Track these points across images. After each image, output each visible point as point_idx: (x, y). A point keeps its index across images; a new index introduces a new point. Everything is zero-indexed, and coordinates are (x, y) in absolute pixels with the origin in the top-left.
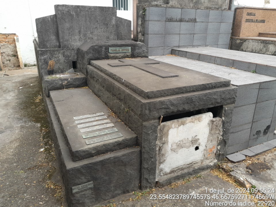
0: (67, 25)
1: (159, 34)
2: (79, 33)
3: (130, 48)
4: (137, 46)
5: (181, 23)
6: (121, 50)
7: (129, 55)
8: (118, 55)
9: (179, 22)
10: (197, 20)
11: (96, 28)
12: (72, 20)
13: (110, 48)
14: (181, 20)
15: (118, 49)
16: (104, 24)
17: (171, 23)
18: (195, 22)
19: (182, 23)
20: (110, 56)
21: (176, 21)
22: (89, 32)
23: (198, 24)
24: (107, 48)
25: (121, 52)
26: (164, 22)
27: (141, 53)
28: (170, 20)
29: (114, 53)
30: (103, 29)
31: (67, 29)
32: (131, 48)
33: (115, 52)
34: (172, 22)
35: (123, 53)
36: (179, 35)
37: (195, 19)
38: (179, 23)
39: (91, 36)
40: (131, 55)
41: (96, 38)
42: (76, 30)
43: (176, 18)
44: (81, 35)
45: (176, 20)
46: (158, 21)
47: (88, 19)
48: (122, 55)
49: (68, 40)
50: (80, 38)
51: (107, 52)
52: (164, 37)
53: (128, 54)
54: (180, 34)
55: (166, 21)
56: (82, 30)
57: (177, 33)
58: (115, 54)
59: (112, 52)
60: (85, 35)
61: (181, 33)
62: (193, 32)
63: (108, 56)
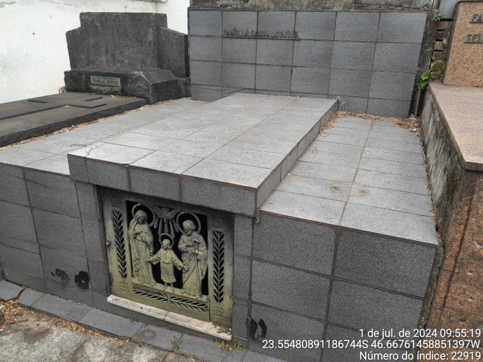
0: (92, 41)
1: (212, 61)
2: (107, 53)
3: (119, 80)
4: (130, 78)
5: (258, 41)
6: (106, 81)
7: (117, 91)
8: (103, 88)
9: (253, 40)
10: (300, 36)
11: (127, 46)
12: (96, 33)
13: (92, 78)
14: (257, 36)
15: (102, 79)
16: (137, 39)
17: (234, 40)
18: (294, 40)
19: (260, 42)
20: (93, 89)
21: (246, 37)
22: (118, 52)
23: (302, 43)
24: (88, 75)
25: (106, 84)
26: (220, 39)
27: (136, 90)
28: (232, 35)
29: (98, 85)
30: (136, 49)
31: (92, 45)
32: (121, 80)
33: (98, 83)
34: (237, 39)
35: (109, 86)
36: (253, 67)
37: (295, 33)
38: (253, 42)
39: (121, 57)
40: (121, 91)
41: (127, 61)
42: (102, 49)
43: (245, 32)
44: (109, 56)
45: (245, 35)
46: (208, 36)
47: (116, 32)
48: (108, 89)
49: (94, 62)
50: (108, 59)
51: (88, 82)
52: (222, 67)
53: (116, 89)
54: (256, 64)
55: (223, 38)
56: (110, 48)
57: (249, 62)
58: (98, 87)
59: (95, 83)
60: (113, 56)
61: (258, 63)
62: (289, 62)
63: (89, 88)
